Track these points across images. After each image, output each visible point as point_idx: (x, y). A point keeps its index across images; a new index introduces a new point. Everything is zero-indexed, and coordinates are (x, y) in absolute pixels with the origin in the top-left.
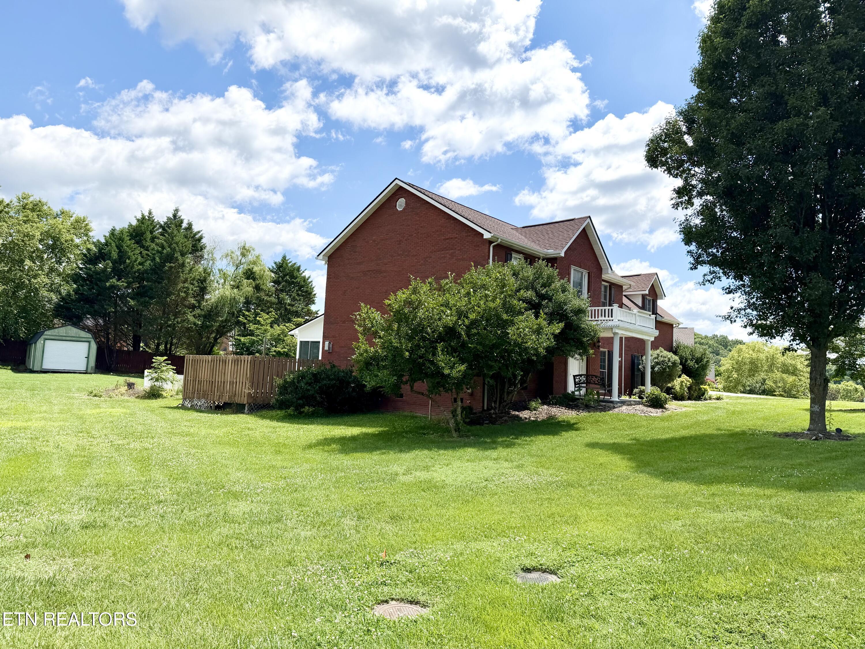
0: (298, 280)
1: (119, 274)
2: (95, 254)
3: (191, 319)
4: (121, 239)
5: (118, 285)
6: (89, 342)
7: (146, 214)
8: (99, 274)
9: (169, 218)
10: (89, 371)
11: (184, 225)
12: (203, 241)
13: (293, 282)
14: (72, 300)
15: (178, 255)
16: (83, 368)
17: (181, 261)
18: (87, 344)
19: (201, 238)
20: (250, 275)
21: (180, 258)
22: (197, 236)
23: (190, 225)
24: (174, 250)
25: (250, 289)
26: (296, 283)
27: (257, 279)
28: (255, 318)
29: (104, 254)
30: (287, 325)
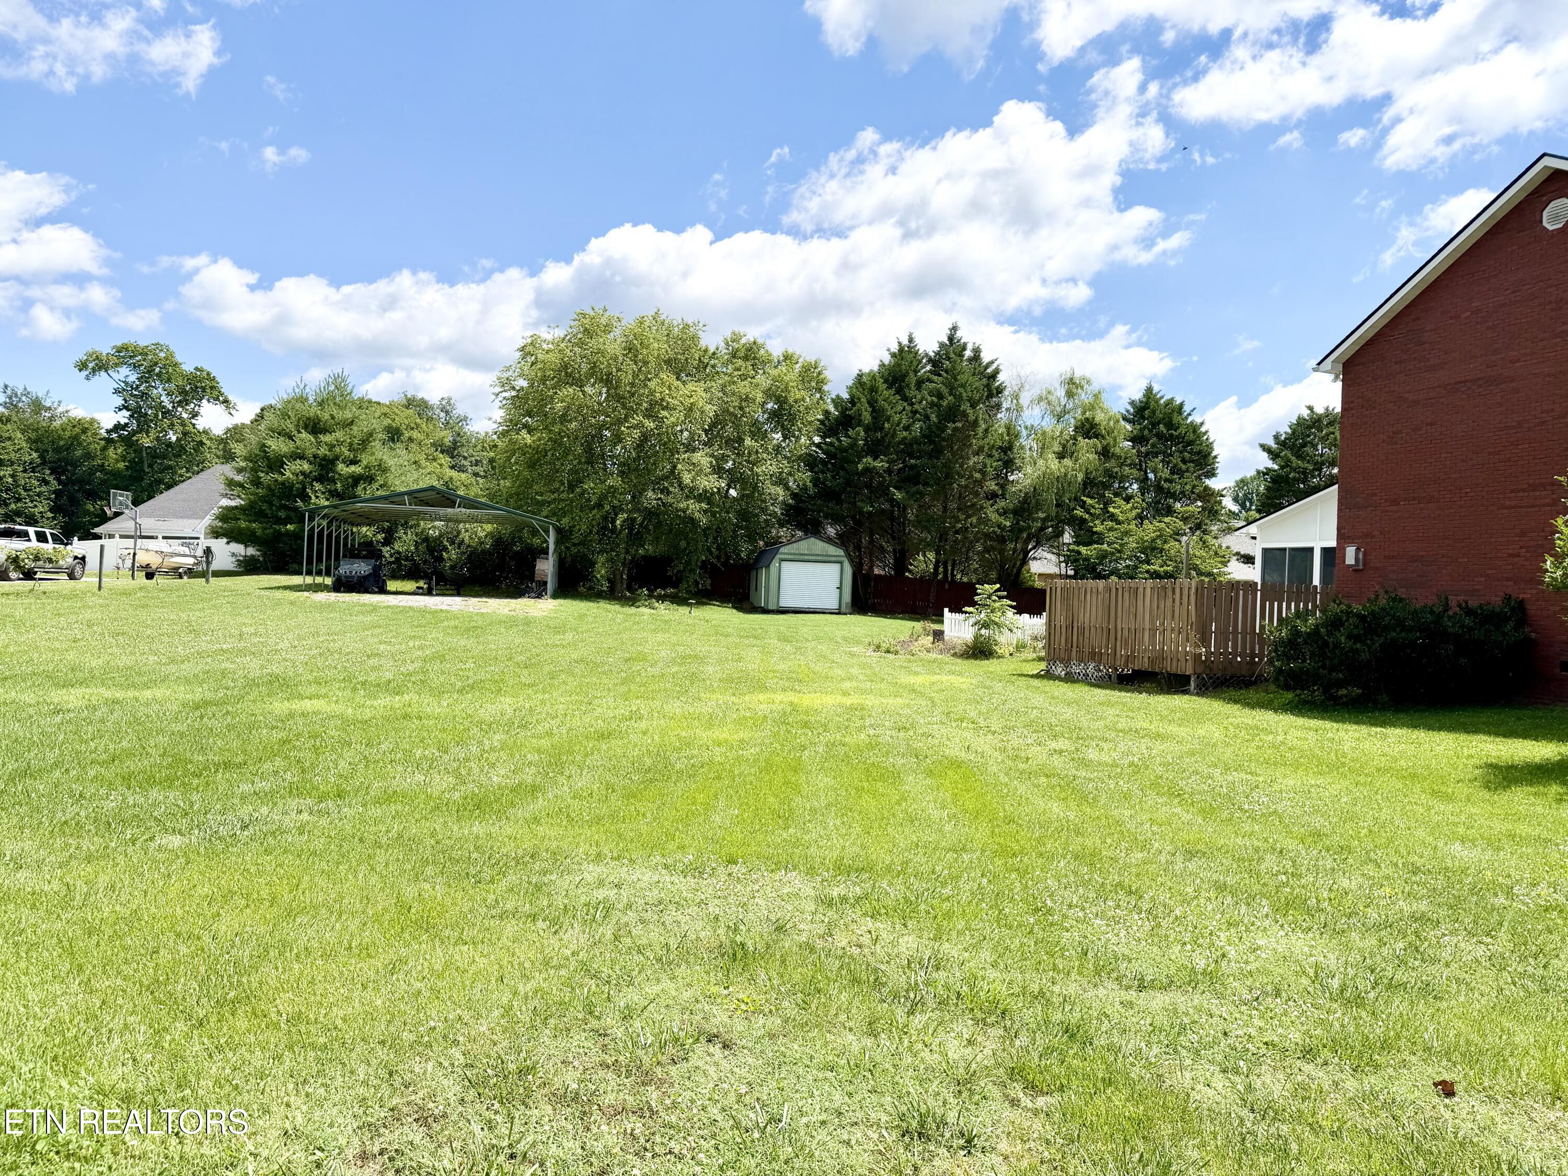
1: (874, 450)
3: (994, 517)
4: (873, 390)
5: (875, 467)
6: (841, 563)
7: (905, 342)
9: (942, 345)
10: (843, 610)
11: (968, 353)
13: (1171, 435)
15: (965, 406)
16: (834, 605)
18: (837, 566)
19: (997, 372)
20: (1088, 429)
21: (970, 411)
22: (989, 370)
23: (977, 351)
24: (959, 398)
25: (1092, 456)
26: (1177, 437)
27: (1103, 437)
28: (1105, 510)
29: (850, 418)
30: (1167, 520)
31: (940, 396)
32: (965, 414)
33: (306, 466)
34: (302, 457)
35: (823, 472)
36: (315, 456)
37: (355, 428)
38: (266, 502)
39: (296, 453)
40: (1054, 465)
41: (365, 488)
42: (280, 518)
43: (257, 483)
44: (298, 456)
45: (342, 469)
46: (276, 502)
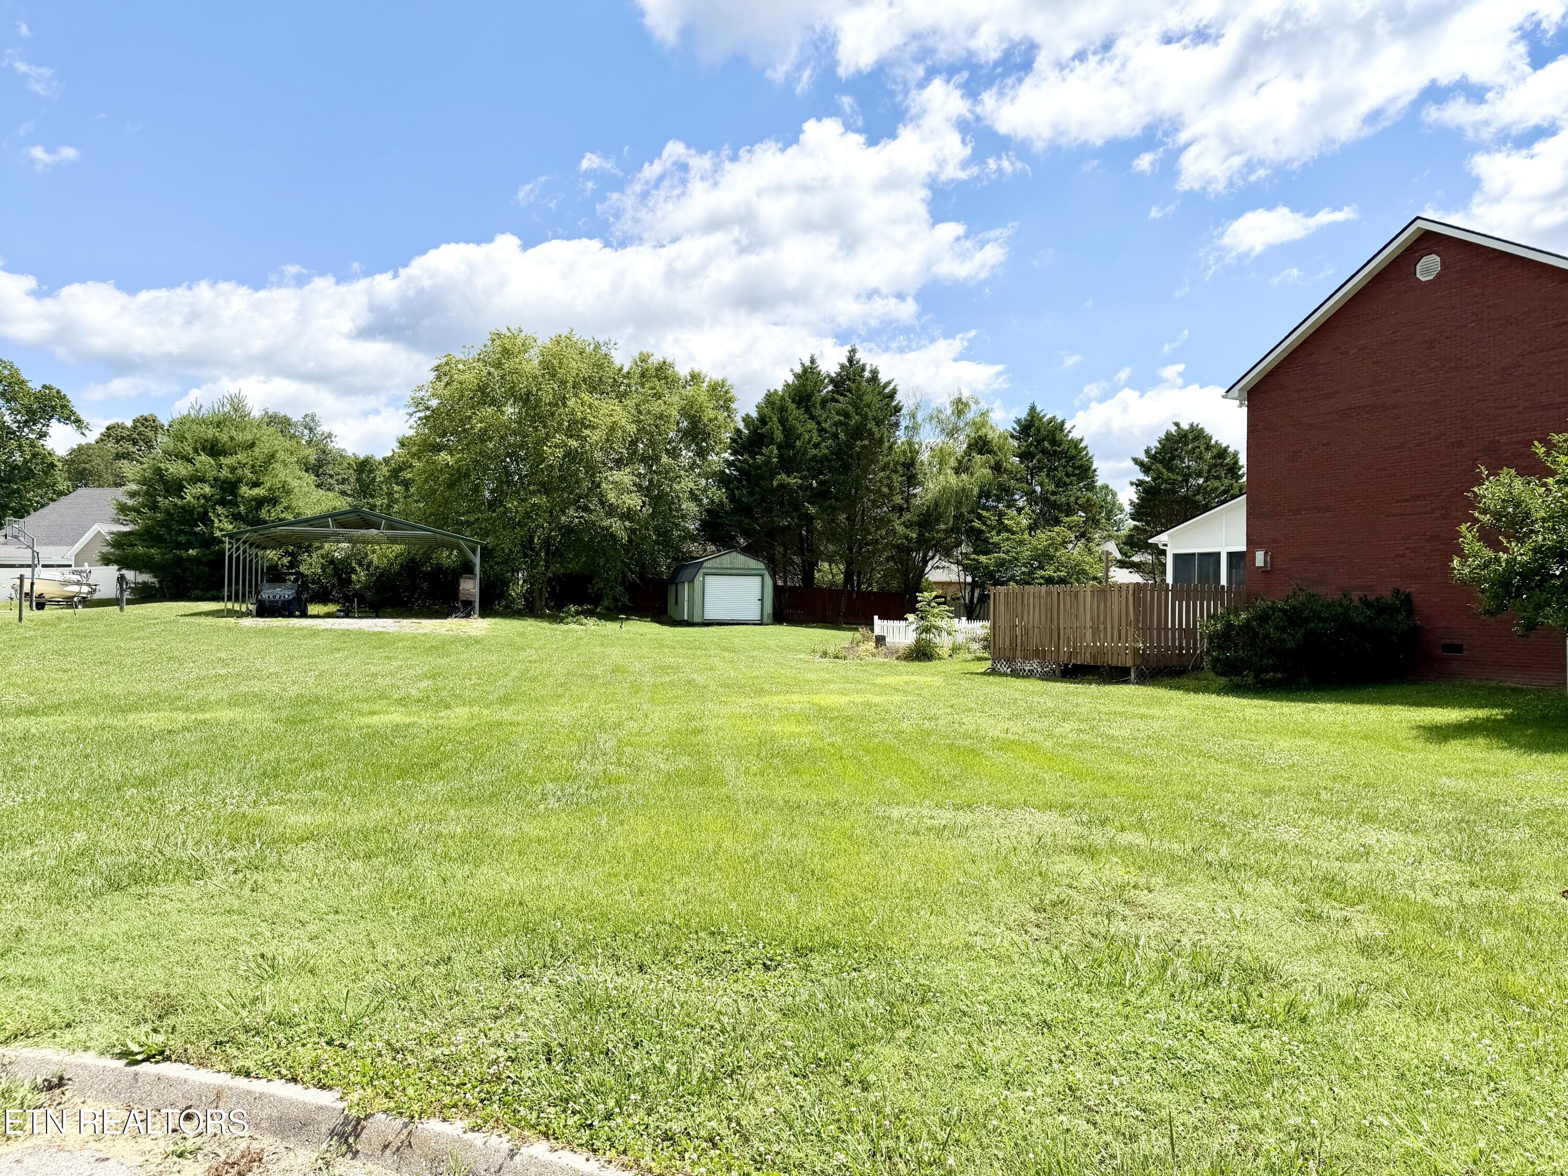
0: (1065, 446)
1: (788, 465)
2: (749, 438)
3: (901, 529)
4: (783, 409)
5: (789, 484)
6: (762, 576)
7: (807, 363)
8: (761, 468)
9: (842, 367)
10: (765, 620)
11: (867, 374)
12: (898, 397)
13: (1055, 451)
14: (726, 512)
15: (871, 425)
16: (756, 616)
17: (877, 436)
18: (758, 579)
19: (894, 392)
20: (981, 445)
21: (875, 429)
22: (887, 391)
23: (875, 373)
24: (865, 417)
25: (987, 471)
26: (1061, 453)
27: (995, 453)
28: (1000, 522)
29: (762, 436)
30: (1056, 529)
31: (847, 415)
32: (871, 433)
33: (207, 490)
34: (202, 480)
35: (738, 488)
36: (216, 479)
37: (257, 450)
38: (164, 526)
39: (195, 476)
40: (953, 480)
41: (269, 511)
42: (180, 543)
43: (154, 507)
44: (197, 479)
45: (245, 491)
46: (175, 526)
